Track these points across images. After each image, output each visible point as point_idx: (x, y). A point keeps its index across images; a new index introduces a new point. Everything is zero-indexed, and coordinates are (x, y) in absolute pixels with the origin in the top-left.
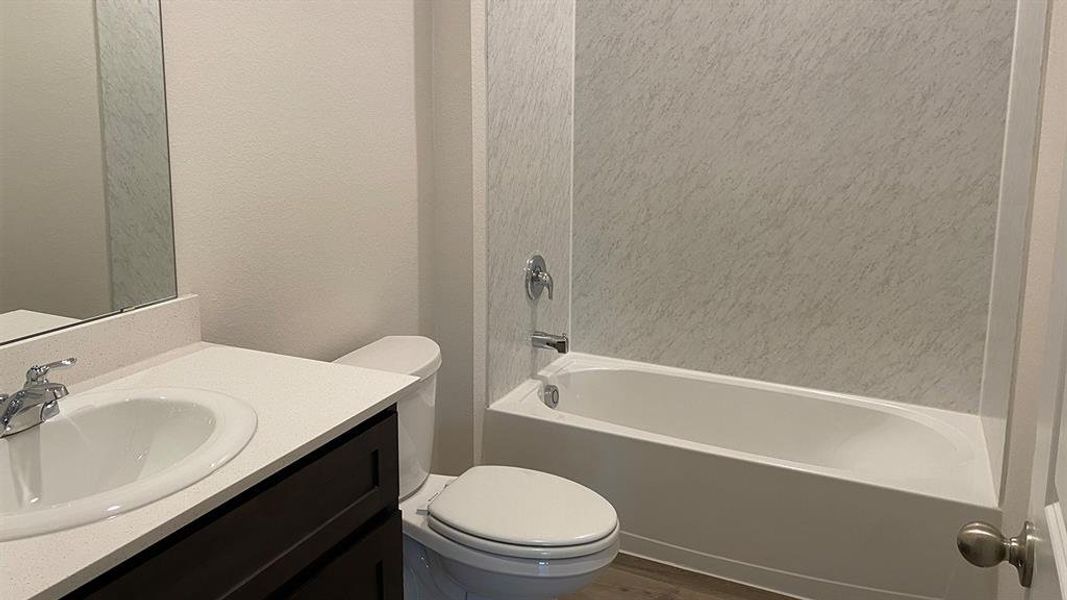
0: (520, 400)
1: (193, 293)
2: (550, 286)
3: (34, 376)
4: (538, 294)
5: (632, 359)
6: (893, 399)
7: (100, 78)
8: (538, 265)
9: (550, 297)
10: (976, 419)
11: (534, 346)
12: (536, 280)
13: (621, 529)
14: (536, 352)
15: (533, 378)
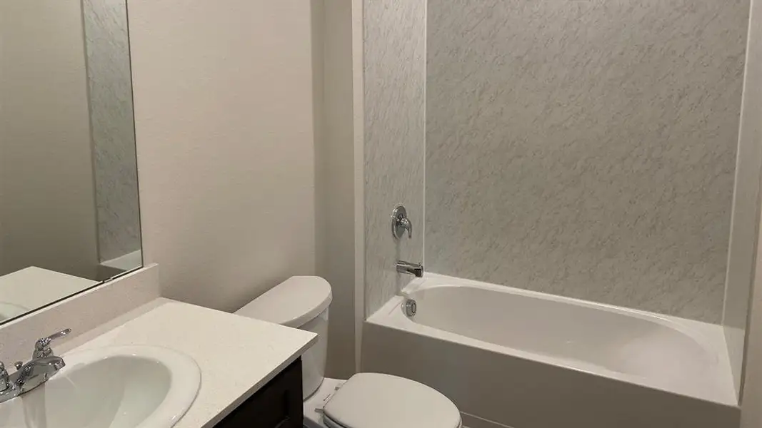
0: (388, 315)
1: (154, 262)
2: (409, 228)
3: (40, 346)
4: (400, 234)
5: (469, 278)
6: (659, 312)
7: (88, 79)
8: (401, 213)
9: (410, 237)
10: (720, 329)
11: (398, 271)
12: (400, 224)
13: (463, 424)
14: (400, 276)
15: (397, 295)
